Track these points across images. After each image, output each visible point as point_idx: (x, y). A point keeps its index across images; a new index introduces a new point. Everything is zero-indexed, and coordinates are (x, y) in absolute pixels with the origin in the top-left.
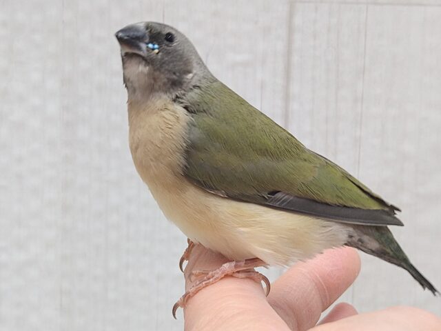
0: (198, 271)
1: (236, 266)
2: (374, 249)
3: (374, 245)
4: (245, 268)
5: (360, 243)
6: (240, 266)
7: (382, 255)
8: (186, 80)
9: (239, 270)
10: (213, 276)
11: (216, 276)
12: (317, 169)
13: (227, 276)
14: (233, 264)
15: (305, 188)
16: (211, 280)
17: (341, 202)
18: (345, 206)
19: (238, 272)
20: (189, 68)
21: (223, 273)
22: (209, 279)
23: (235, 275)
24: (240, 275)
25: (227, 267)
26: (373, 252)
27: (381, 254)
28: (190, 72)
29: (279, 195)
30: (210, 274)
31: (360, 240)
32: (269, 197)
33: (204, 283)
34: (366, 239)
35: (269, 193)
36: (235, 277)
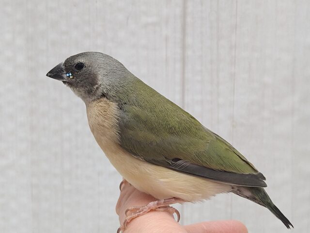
0: (133, 208)
1: (158, 204)
2: (248, 196)
3: (249, 194)
4: (164, 205)
5: (239, 192)
6: (160, 204)
9: (159, 206)
10: (143, 210)
11: (145, 210)
12: (208, 144)
13: (152, 210)
14: (156, 202)
15: (197, 158)
16: (141, 213)
17: (223, 168)
18: (226, 172)
19: (159, 208)
21: (149, 208)
22: (140, 212)
23: (157, 210)
24: (161, 209)
25: (152, 204)
26: (248, 198)
27: (253, 199)
29: (179, 162)
30: (141, 209)
31: (238, 190)
32: (172, 163)
33: (137, 214)
34: (242, 189)
35: (173, 160)
36: (157, 211)
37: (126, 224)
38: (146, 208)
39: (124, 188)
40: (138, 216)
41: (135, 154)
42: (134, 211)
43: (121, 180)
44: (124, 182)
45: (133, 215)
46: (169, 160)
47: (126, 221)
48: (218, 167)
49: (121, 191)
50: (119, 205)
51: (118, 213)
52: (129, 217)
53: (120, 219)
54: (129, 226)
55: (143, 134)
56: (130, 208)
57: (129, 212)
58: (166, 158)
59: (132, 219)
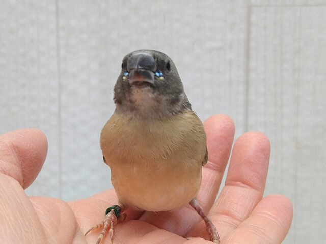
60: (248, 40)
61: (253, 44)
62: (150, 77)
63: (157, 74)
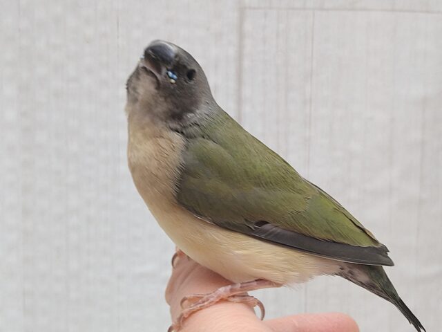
1: (231, 290)
2: (363, 282)
3: (364, 278)
4: (240, 293)
5: (350, 275)
6: (236, 290)
7: (372, 288)
8: (185, 117)
9: (234, 294)
10: (208, 300)
11: (212, 300)
13: (222, 300)
14: (230, 287)
16: (206, 303)
17: (330, 237)
18: (334, 242)
19: (233, 296)
20: (193, 108)
21: (217, 297)
22: (204, 302)
23: (229, 299)
24: (237, 299)
25: (223, 291)
26: (362, 284)
27: (370, 287)
28: (192, 112)
29: (266, 227)
30: (205, 297)
31: (350, 272)
32: (255, 228)
33: (199, 306)
34: (356, 271)
35: (257, 224)
36: (230, 301)
37: (182, 320)
38: (213, 297)
39: (178, 264)
40: (201, 309)
41: (199, 214)
42: (195, 300)
43: (174, 252)
44: (179, 255)
45: (193, 307)
46: (251, 223)
47: (182, 315)
48: (323, 236)
49: (174, 268)
50: (171, 291)
51: (169, 301)
52: (186, 310)
53: (172, 311)
54: (186, 324)
55: (212, 184)
56: (188, 296)
57: (186, 302)
58: (246, 220)
59: (192, 313)
60: (240, 57)
61: (246, 63)
62: (159, 71)
63: (170, 74)
